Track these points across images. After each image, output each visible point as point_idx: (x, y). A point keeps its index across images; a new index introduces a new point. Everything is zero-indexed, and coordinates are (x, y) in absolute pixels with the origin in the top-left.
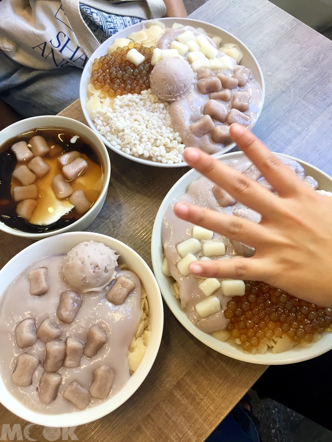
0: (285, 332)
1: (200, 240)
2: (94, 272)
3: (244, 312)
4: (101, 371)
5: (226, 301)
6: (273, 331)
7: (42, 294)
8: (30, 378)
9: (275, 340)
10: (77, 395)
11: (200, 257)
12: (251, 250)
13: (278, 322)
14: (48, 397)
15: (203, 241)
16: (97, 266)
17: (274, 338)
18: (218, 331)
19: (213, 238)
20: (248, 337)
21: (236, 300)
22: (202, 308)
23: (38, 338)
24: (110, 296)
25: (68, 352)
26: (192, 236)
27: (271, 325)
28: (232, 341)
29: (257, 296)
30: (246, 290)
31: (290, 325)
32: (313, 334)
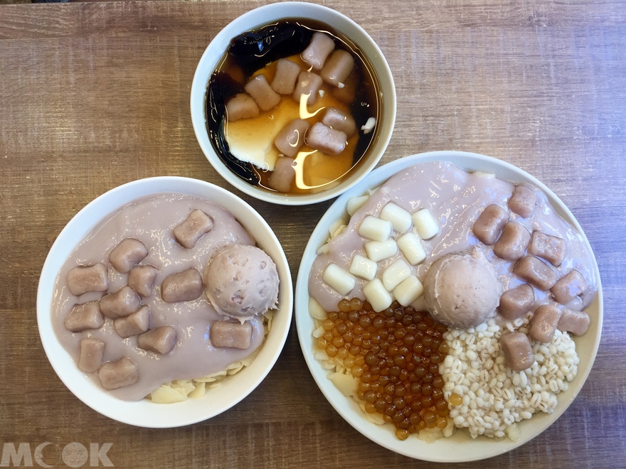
0: (362, 379)
1: (413, 225)
2: (233, 299)
3: (357, 322)
4: (129, 368)
5: (357, 294)
6: (355, 364)
7: (180, 243)
8: (83, 292)
9: (347, 372)
10: (89, 355)
11: (393, 238)
12: (434, 293)
13: (369, 366)
14: (73, 323)
15: (415, 230)
16: (242, 298)
17: (349, 370)
18: (319, 304)
19: (426, 240)
20: (332, 341)
21: (367, 306)
22: (335, 273)
23: (129, 273)
24: (217, 327)
25: (130, 318)
26: (412, 213)
27: (360, 359)
28: (317, 325)
29: (385, 327)
30: (383, 312)
31: (372, 382)
32: (377, 411)
